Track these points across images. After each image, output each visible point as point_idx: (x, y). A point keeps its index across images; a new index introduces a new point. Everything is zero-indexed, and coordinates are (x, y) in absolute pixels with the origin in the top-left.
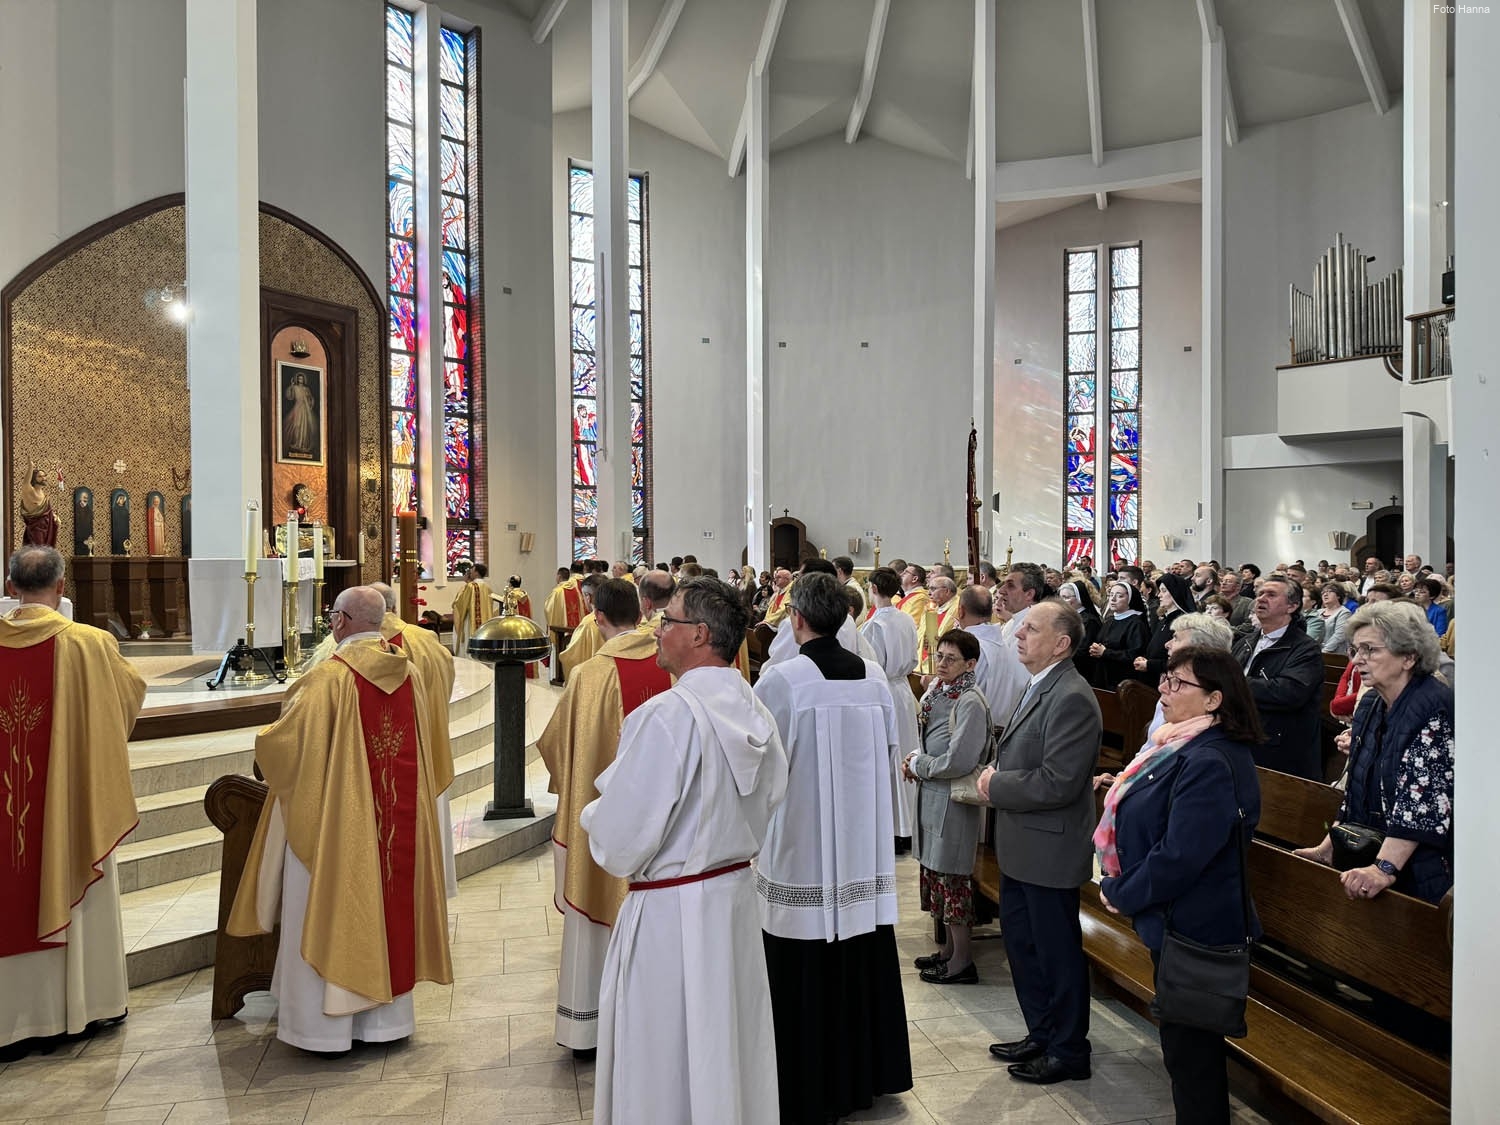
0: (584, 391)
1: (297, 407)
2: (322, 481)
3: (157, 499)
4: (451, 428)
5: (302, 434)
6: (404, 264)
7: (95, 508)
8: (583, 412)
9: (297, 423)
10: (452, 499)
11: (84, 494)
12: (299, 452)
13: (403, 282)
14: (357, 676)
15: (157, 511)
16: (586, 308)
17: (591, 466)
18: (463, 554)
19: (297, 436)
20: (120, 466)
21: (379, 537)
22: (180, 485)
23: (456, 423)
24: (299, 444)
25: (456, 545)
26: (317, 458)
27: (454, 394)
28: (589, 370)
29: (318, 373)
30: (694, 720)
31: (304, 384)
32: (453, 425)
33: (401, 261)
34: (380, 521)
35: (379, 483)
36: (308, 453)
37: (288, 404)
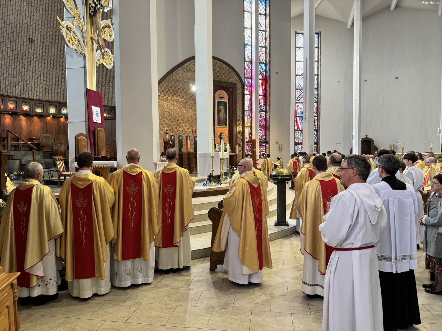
0: (299, 101)
1: (221, 112)
2: (227, 132)
3: (189, 138)
4: (260, 115)
5: (222, 119)
6: (249, 69)
7: (175, 140)
8: (298, 108)
9: (221, 116)
10: (260, 135)
11: (173, 137)
12: (222, 124)
13: (248, 74)
14: (249, 183)
15: (189, 141)
16: (300, 75)
17: (300, 124)
18: (263, 151)
20: (181, 129)
21: (241, 147)
22: (194, 134)
23: (262, 113)
24: (222, 122)
25: (261, 148)
26: (226, 126)
27: (261, 105)
28: (300, 94)
29: (226, 102)
30: (356, 199)
31: (223, 105)
32: (261, 114)
33: (248, 68)
34: (242, 142)
35: (241, 132)
36: (224, 124)
37: (219, 111)
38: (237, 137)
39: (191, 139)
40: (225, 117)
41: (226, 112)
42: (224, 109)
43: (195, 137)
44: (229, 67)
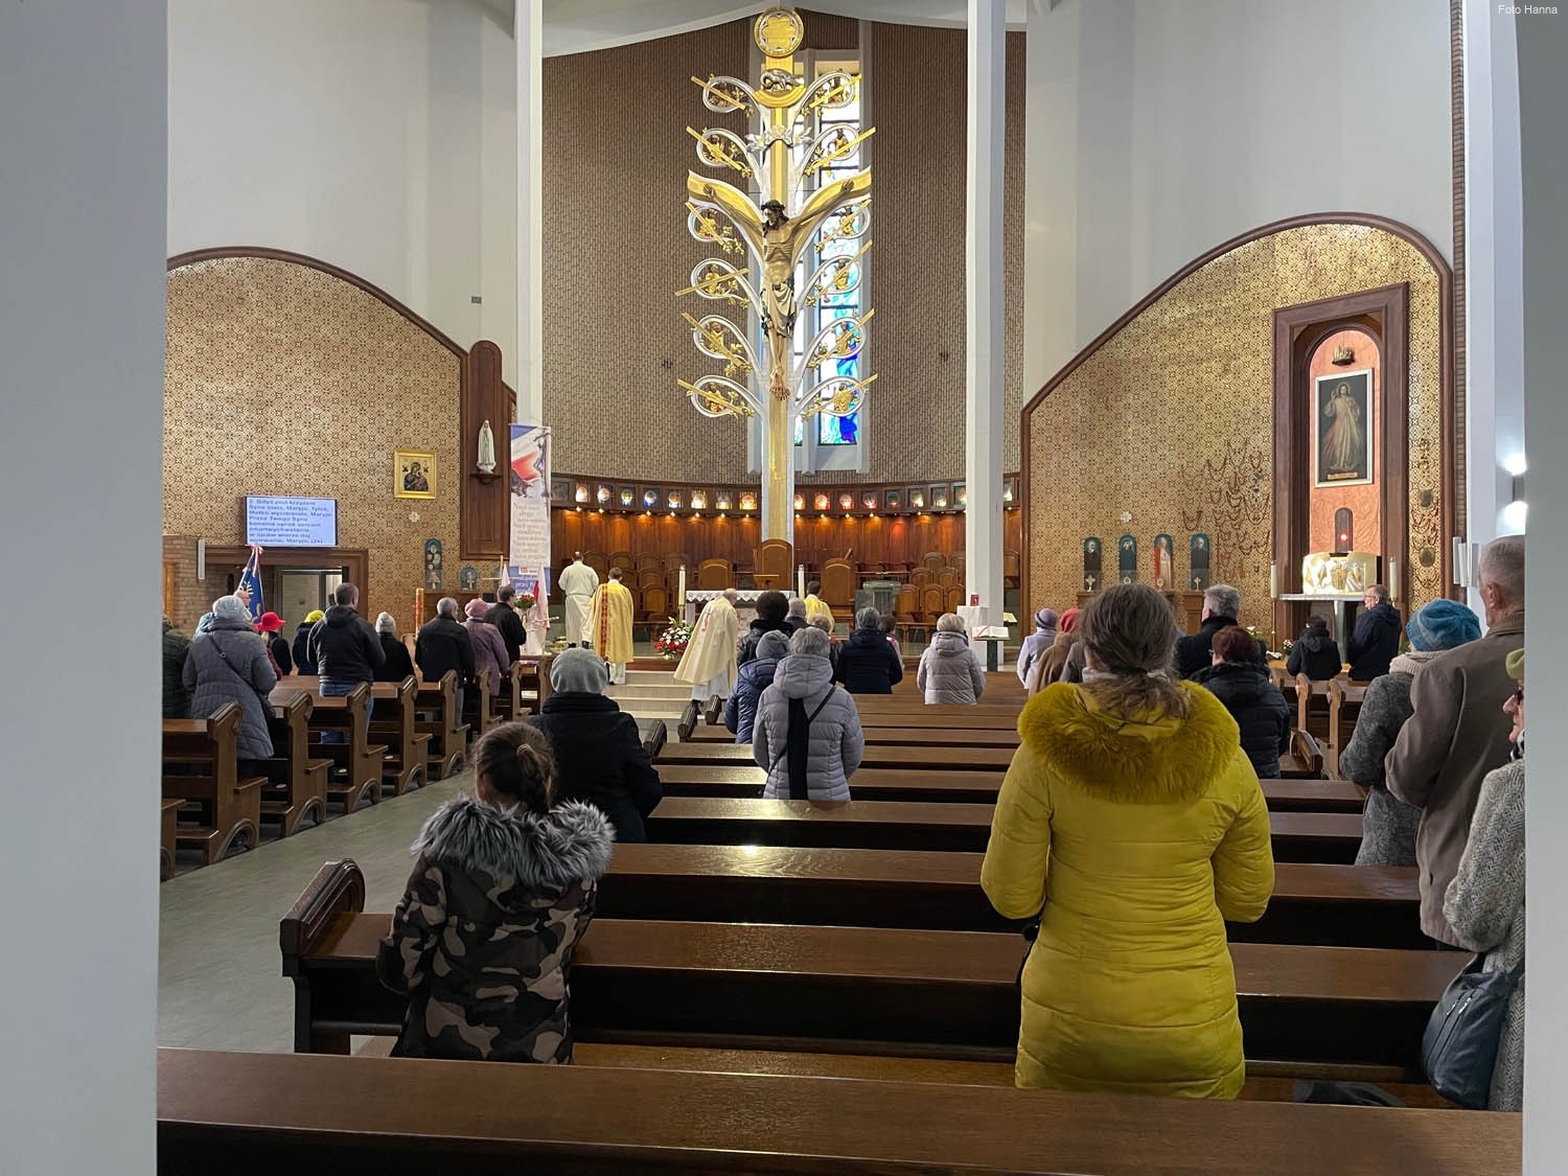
1: (1338, 423)
2: (1374, 504)
3: (1163, 540)
5: (1344, 450)
7: (1103, 554)
9: (1338, 440)
11: (1092, 543)
15: (1163, 552)
19: (1338, 454)
20: (1126, 517)
22: (1191, 526)
24: (1340, 463)
26: (1362, 476)
29: (1366, 376)
31: (1347, 394)
34: (1438, 544)
35: (1436, 495)
36: (1352, 471)
37: (1327, 423)
38: (1411, 522)
39: (1175, 545)
40: (1357, 439)
41: (1362, 422)
42: (1351, 408)
43: (1195, 537)
44: (1372, 226)
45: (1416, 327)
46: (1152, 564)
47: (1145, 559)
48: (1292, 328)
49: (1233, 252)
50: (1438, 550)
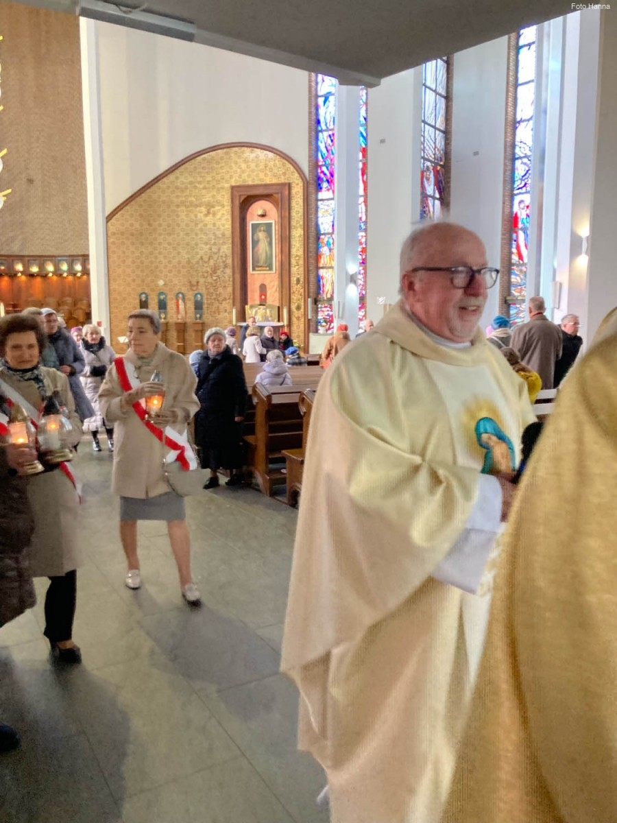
0: (524, 189)
1: (260, 244)
2: (276, 283)
3: (181, 296)
5: (263, 257)
7: (149, 301)
9: (260, 251)
12: (261, 267)
15: (180, 301)
16: (528, 120)
17: (526, 247)
19: (260, 258)
20: (161, 282)
21: (302, 310)
22: (195, 288)
24: (261, 263)
26: (271, 269)
28: (528, 171)
31: (264, 231)
34: (303, 301)
35: (302, 280)
36: (266, 267)
37: (255, 243)
38: (292, 291)
39: (186, 298)
40: (268, 252)
41: (270, 244)
42: (266, 238)
43: (196, 294)
44: (275, 153)
45: (293, 204)
46: (174, 307)
47: (171, 305)
48: (240, 196)
49: (211, 153)
50: (303, 304)
